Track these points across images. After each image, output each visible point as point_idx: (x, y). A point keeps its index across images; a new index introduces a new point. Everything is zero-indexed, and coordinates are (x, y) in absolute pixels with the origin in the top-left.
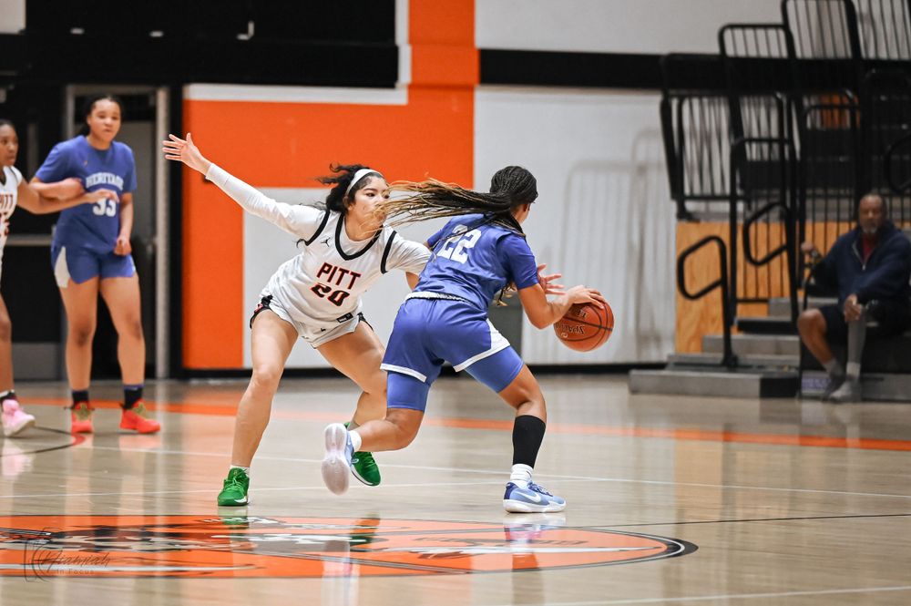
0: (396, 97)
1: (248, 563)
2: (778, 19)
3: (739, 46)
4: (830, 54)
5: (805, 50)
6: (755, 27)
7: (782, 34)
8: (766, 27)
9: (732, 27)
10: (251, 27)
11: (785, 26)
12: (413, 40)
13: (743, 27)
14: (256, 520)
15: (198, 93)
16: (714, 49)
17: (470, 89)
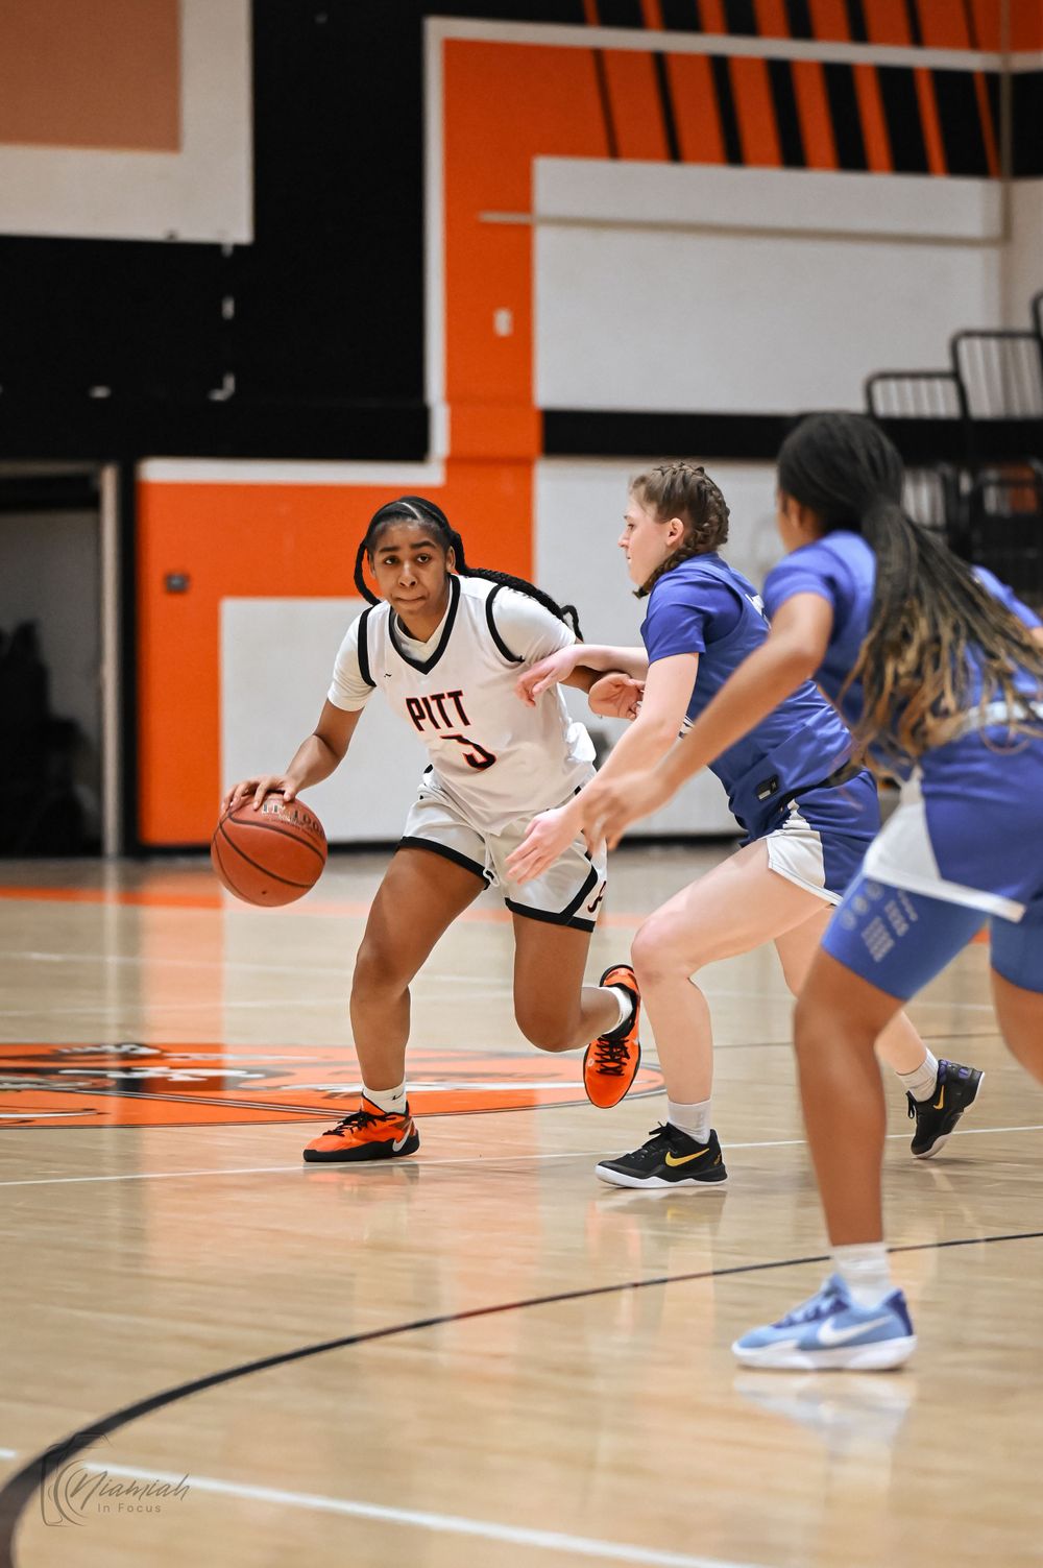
0: (427, 476)
1: (86, 1107)
2: (945, 364)
3: (895, 402)
4: (1017, 411)
5: (983, 406)
6: (914, 376)
7: (950, 387)
8: (929, 376)
9: (884, 376)
10: (230, 383)
11: (955, 375)
12: (453, 397)
13: (899, 376)
14: (133, 1049)
15: (158, 471)
16: (858, 405)
17: (525, 465)
